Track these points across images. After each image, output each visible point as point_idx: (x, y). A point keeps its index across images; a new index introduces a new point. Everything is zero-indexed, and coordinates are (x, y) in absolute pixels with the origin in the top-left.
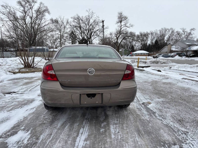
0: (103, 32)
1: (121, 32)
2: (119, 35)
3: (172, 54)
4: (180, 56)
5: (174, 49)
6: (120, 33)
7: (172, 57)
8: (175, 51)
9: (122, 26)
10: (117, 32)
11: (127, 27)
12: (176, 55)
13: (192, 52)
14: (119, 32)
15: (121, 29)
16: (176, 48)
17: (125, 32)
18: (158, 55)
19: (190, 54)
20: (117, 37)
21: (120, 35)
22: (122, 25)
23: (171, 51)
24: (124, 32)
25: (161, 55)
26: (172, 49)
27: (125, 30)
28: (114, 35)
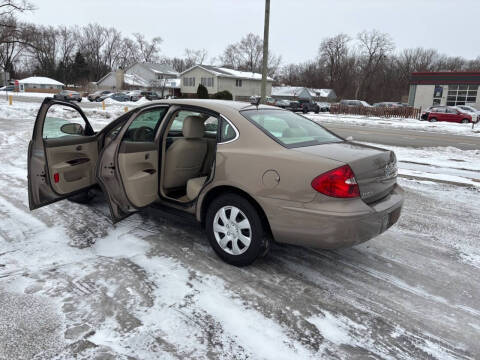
3: (132, 93)
4: (148, 98)
5: (131, 82)
7: (131, 99)
8: (137, 88)
11: (14, 8)
12: (140, 97)
13: (169, 92)
16: (134, 80)
18: (101, 94)
23: (127, 87)
24: (6, 20)
25: (109, 95)
26: (125, 81)
27: (8, 15)
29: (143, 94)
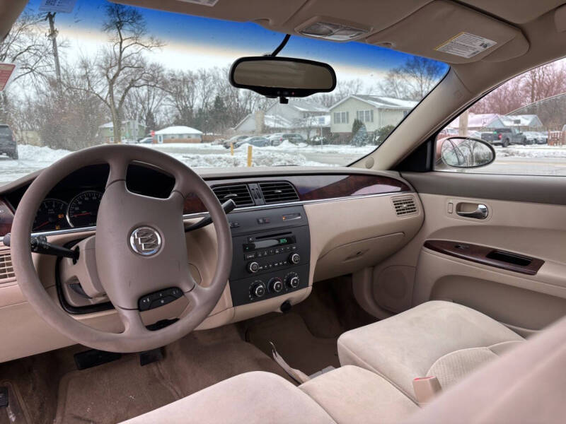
0: (56, 55)
1: (122, 63)
2: (115, 71)
3: (273, 137)
4: (291, 141)
5: (271, 124)
6: (120, 64)
7: (272, 143)
8: (279, 130)
9: (124, 42)
10: (106, 61)
11: (142, 47)
12: (282, 140)
13: (317, 132)
14: (114, 62)
15: (121, 52)
16: (275, 121)
17: (137, 61)
18: (238, 140)
19: (315, 138)
20: (108, 78)
21: (120, 69)
22: (123, 38)
23: (267, 130)
24: (134, 61)
25: (247, 140)
26: (266, 124)
27: (135, 56)
28: (96, 71)
29: (286, 137)
